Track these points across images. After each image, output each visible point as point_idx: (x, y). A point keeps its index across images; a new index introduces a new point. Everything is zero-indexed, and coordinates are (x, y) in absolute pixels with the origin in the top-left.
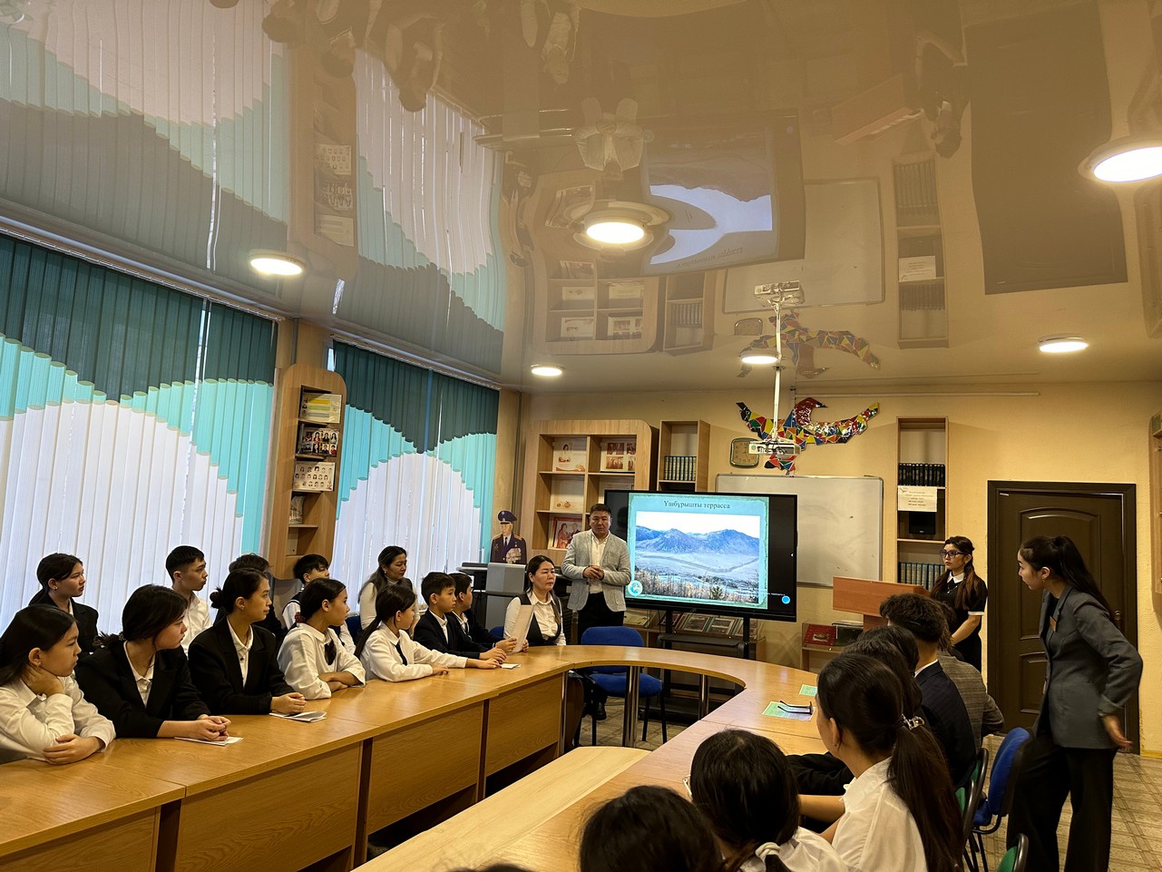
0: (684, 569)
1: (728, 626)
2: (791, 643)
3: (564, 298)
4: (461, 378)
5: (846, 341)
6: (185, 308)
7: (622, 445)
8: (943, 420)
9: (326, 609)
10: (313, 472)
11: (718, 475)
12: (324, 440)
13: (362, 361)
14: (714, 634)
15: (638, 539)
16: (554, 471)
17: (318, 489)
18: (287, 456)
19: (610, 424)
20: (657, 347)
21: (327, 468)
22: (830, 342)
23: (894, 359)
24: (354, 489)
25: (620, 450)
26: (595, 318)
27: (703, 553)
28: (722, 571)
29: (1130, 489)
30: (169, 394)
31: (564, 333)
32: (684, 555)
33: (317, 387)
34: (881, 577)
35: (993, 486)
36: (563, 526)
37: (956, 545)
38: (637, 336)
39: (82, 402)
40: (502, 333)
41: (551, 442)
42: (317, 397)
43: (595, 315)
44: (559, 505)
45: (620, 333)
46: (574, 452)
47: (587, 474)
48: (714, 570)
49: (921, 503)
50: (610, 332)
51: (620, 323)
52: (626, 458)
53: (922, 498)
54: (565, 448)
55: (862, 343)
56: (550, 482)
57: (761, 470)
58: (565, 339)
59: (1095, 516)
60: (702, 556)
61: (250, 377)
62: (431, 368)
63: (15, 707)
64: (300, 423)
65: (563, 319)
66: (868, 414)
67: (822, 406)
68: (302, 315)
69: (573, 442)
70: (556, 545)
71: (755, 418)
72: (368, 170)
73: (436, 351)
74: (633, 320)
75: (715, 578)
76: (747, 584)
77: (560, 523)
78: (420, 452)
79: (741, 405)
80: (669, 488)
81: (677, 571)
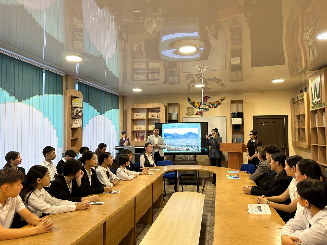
0: (178, 144)
1: (188, 158)
2: (204, 161)
3: (135, 67)
4: (109, 92)
5: (216, 80)
6: (38, 72)
7: (155, 110)
8: (242, 101)
9: (106, 161)
10: (75, 122)
11: (183, 118)
12: (78, 112)
13: (85, 88)
14: (185, 160)
15: (165, 136)
16: (135, 119)
17: (77, 127)
18: (69, 117)
19: (152, 105)
20: (165, 83)
21: (80, 120)
22: (211, 80)
23: (228, 85)
24: (85, 126)
25: (154, 112)
26: (146, 74)
27: (183, 139)
28: (189, 143)
29: (286, 116)
30: (35, 99)
31: (135, 79)
32: (178, 140)
33: (76, 96)
34: (226, 142)
35: (254, 117)
36: (139, 134)
37: (253, 133)
38: (158, 80)
39: (12, 102)
40: (119, 79)
41: (134, 110)
42: (75, 99)
43: (146, 73)
44: (137, 128)
45: (153, 79)
46: (140, 113)
47: (146, 119)
48: (187, 143)
49: (238, 122)
50: (150, 78)
51: (152, 75)
52: (156, 114)
53: (237, 121)
54: (138, 112)
55: (220, 80)
56: (134, 122)
57: (194, 116)
58: (136, 80)
59: (278, 123)
60: (183, 140)
61: (57, 93)
62: (102, 89)
63: (35, 200)
64: (72, 107)
65: (135, 74)
66: (222, 100)
67: (210, 98)
68: (69, 73)
69: (140, 110)
70: (137, 140)
71: (192, 102)
72: (85, 27)
73: (103, 84)
74: (156, 74)
75: (187, 145)
76: (196, 146)
77: (138, 134)
78: (101, 115)
79: (188, 98)
80: (170, 122)
81: (176, 144)
